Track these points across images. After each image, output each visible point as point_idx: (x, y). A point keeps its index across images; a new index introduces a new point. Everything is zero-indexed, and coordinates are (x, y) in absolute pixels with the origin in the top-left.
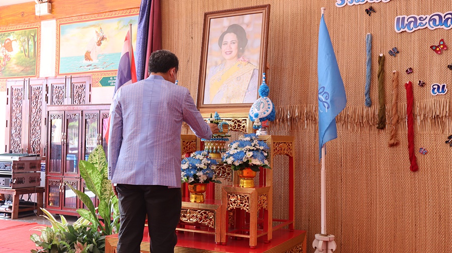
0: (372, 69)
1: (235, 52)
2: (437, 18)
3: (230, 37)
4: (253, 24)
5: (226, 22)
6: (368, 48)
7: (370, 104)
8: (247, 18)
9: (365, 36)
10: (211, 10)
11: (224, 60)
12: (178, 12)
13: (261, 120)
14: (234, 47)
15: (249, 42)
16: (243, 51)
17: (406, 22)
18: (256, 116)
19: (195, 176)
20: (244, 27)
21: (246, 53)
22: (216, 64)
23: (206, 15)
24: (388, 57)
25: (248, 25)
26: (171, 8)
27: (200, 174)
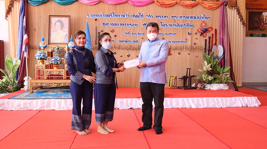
0: (97, 35)
1: (60, 28)
2: (112, 24)
3: (58, 24)
4: (66, 21)
5: (57, 19)
6: (96, 29)
7: (96, 44)
8: (63, 19)
9: (95, 26)
10: (51, 15)
11: (56, 30)
12: (35, 12)
13: (72, 47)
14: (60, 27)
15: (64, 26)
16: (63, 28)
17: (105, 24)
18: (71, 46)
19: (57, 62)
20: (63, 21)
21: (64, 29)
22: (54, 31)
23: (49, 16)
24: (101, 32)
25: (64, 21)
26: (31, 10)
27: (58, 61)
